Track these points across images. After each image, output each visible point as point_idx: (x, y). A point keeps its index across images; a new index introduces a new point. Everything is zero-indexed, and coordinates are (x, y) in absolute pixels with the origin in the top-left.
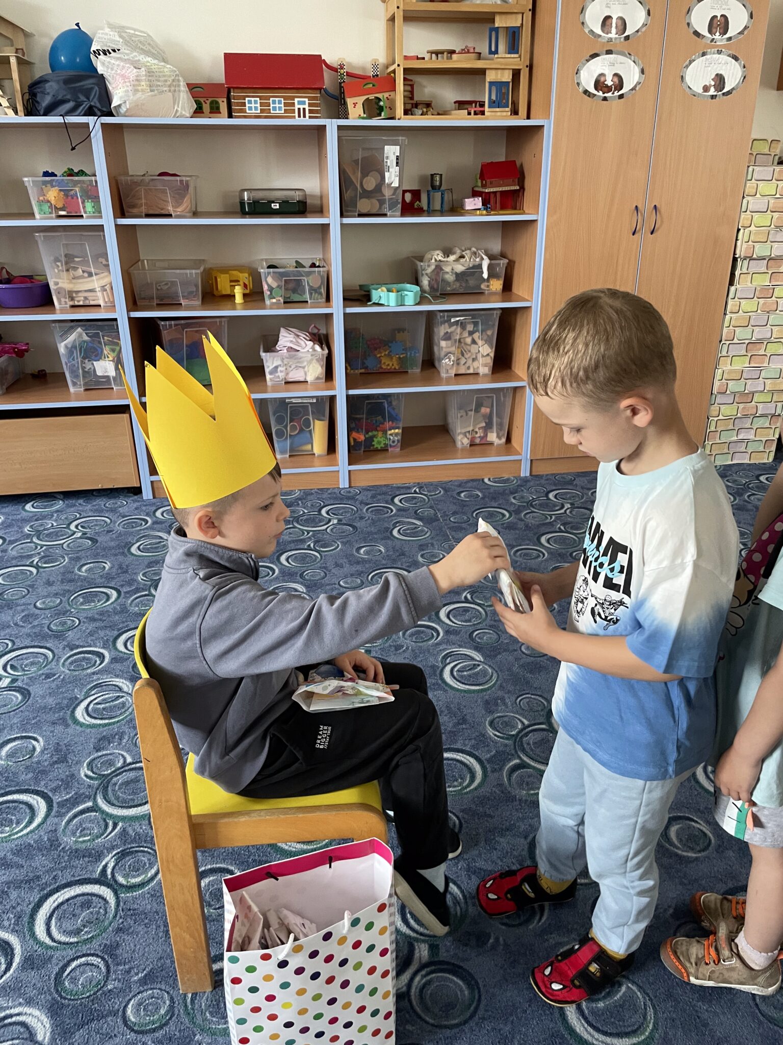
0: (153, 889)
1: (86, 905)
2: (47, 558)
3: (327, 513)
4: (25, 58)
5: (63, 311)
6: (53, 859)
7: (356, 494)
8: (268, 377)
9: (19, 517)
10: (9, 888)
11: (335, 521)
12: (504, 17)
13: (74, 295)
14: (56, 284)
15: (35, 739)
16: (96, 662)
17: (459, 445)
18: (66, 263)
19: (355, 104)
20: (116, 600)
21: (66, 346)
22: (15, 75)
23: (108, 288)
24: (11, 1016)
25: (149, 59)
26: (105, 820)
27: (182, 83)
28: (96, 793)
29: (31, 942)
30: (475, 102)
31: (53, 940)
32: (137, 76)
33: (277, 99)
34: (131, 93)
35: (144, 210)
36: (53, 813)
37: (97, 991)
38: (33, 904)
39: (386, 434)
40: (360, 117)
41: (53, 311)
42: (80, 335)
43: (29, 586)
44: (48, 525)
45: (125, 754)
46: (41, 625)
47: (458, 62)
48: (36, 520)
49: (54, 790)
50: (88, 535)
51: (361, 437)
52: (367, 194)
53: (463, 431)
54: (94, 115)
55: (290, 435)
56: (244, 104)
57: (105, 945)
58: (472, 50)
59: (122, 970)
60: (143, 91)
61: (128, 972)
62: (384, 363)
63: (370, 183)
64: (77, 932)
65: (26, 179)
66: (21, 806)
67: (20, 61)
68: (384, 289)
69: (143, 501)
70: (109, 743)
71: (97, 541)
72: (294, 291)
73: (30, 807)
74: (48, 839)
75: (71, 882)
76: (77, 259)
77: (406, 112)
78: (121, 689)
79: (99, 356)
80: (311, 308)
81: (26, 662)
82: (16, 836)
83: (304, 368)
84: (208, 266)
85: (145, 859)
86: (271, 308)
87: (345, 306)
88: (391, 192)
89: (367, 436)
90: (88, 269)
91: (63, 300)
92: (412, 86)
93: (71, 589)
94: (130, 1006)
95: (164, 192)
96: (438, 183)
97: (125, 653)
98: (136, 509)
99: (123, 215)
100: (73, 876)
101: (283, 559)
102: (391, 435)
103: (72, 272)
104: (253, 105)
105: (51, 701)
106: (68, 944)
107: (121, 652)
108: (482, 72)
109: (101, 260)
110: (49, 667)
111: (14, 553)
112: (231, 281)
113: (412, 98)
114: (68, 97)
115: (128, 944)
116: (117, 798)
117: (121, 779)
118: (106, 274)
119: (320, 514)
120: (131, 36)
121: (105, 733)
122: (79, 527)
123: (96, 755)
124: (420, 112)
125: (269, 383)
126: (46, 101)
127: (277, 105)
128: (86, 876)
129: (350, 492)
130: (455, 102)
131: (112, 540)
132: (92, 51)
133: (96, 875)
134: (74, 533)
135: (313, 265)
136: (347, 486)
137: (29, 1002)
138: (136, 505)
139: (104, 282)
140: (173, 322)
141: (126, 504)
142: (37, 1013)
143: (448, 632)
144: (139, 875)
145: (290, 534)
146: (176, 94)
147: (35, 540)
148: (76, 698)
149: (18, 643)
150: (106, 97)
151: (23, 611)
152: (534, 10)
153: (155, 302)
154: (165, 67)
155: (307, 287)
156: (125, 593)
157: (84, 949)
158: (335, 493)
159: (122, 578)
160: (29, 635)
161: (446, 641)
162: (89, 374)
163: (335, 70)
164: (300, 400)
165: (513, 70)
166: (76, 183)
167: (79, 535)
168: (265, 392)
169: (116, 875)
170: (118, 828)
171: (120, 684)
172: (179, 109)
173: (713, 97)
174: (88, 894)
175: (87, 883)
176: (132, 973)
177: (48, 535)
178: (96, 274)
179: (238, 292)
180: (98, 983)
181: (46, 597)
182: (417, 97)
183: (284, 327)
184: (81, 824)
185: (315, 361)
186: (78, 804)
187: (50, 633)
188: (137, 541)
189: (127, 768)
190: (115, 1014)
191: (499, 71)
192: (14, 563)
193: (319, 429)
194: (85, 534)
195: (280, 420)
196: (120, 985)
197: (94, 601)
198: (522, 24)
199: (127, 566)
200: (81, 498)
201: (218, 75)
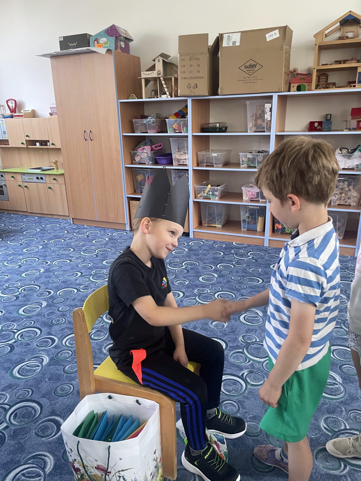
3: (251, 254)
7: (269, 250)
11: (251, 257)
13: (180, 161)
14: (175, 156)
18: (179, 148)
19: (293, 86)
29: (60, 343)
30: (353, 82)
31: (65, 344)
37: (64, 359)
40: (294, 91)
51: (280, 227)
58: (355, 59)
65: (166, 119)
72: (252, 162)
77: (316, 87)
86: (242, 168)
90: (184, 151)
91: (176, 162)
92: (327, 76)
103: (180, 152)
106: (67, 346)
108: (356, 68)
113: (327, 82)
119: (247, 253)
125: (244, 199)
129: (267, 248)
137: (48, 355)
142: (47, 358)
153: (205, 165)
155: (256, 161)
157: (70, 349)
163: (292, 73)
164: (252, 207)
168: (241, 202)
178: (187, 153)
193: (260, 220)
196: (71, 360)
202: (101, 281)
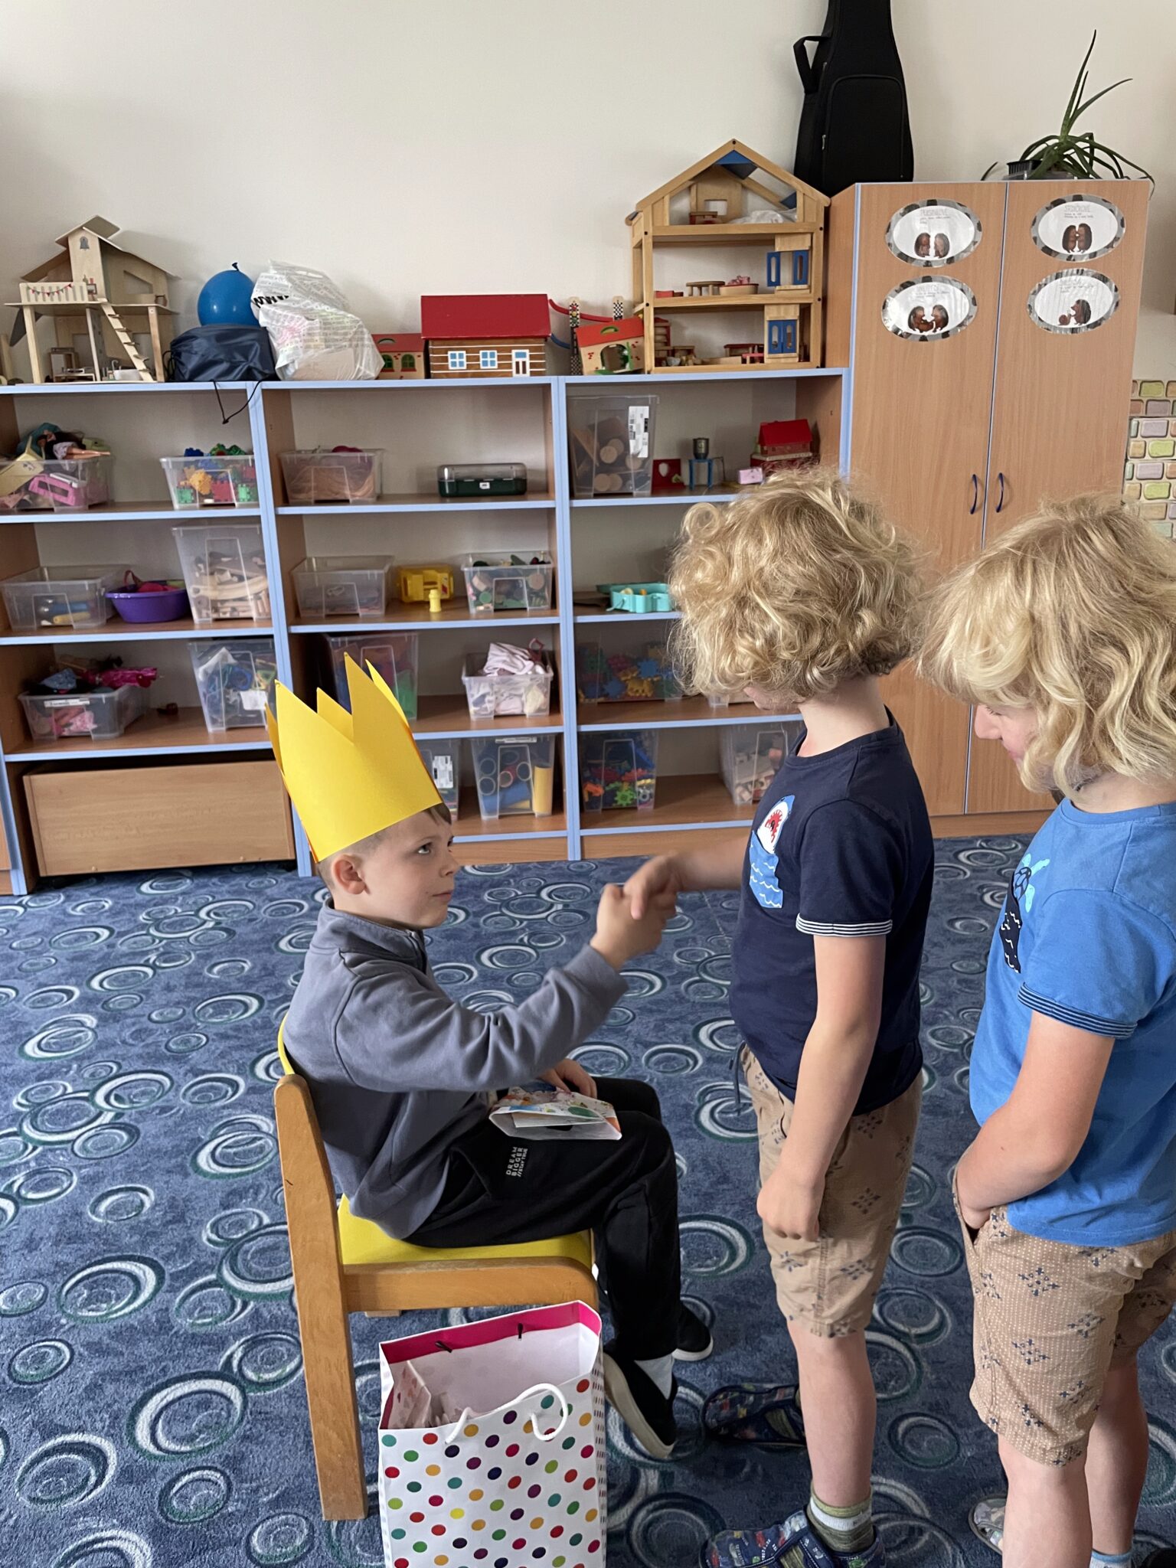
0: (292, 1387)
1: (204, 1405)
2: (167, 955)
3: (549, 895)
4: (167, 307)
5: (203, 626)
6: (163, 1346)
7: (591, 870)
8: (472, 709)
9: (132, 901)
10: (103, 1380)
11: (560, 907)
12: (787, 238)
13: (219, 605)
14: (197, 591)
15: (145, 1192)
16: (227, 1092)
17: (737, 801)
18: (211, 565)
19: (591, 355)
20: (257, 1011)
21: (205, 672)
22: (154, 330)
23: (263, 595)
24: (102, 1540)
25: (325, 307)
26: (231, 1298)
27: (367, 336)
28: (221, 1263)
29: (130, 1449)
30: (753, 346)
31: (159, 1447)
32: (309, 329)
33: (489, 352)
34: (301, 351)
35: (313, 495)
36: (165, 1287)
37: (215, 1514)
38: (134, 1403)
39: (634, 786)
40: (598, 372)
41: (191, 627)
42: (224, 658)
43: (143, 992)
44: (170, 910)
45: (261, 1213)
46: (156, 1043)
47: (728, 297)
48: (155, 905)
49: (167, 1258)
50: (223, 925)
51: (599, 790)
52: (605, 468)
53: (744, 781)
54: (254, 379)
55: (501, 788)
56: (446, 359)
57: (227, 1456)
58: (746, 282)
59: (247, 1489)
60: (316, 347)
61: (256, 1491)
62: (632, 689)
63: (610, 455)
64: (191, 1439)
65: (164, 460)
66: (123, 1277)
67: (160, 312)
68: (629, 590)
69: (299, 879)
70: (241, 1198)
71: (234, 933)
72: (509, 595)
73: (135, 1279)
74: (157, 1321)
75: (185, 1375)
76: (224, 560)
77: (659, 362)
78: (258, 1129)
79: (248, 684)
80: (532, 616)
81: (135, 1091)
82: (114, 1316)
83: (520, 696)
84: (395, 564)
85: (283, 1349)
86: (477, 619)
87: (575, 614)
88: (639, 464)
89: (607, 789)
90: (237, 571)
91: (204, 612)
92: (667, 328)
93: (198, 995)
94: (256, 1534)
95: (339, 471)
96: (703, 451)
97: (266, 1082)
98: (289, 889)
99: (286, 502)
100: (189, 1367)
101: (485, 957)
102: (641, 787)
103: (217, 576)
104: (457, 360)
105: (166, 1143)
106: (177, 1453)
107: (261, 1080)
108: (760, 308)
109: (255, 559)
110: (165, 1098)
111: (124, 949)
112: (426, 583)
113: (667, 343)
114: (222, 357)
115: (257, 1456)
116: (249, 1270)
117: (253, 1246)
118: (261, 577)
119: (538, 895)
120: (302, 278)
121: (235, 1186)
122: (212, 915)
123: (223, 1213)
124: (678, 361)
125: (473, 717)
126: (192, 362)
127: (489, 359)
128: (204, 1369)
129: (582, 867)
130: (726, 347)
131: (255, 931)
132: (252, 298)
133: (219, 1367)
134: (205, 922)
135: (535, 561)
136: (578, 858)
137: (125, 1524)
138: (288, 885)
139: (257, 588)
140: (346, 639)
141: (275, 884)
142: (134, 1537)
143: (710, 1059)
144: (274, 1370)
145: (496, 923)
146: (359, 349)
147: (152, 931)
148: (200, 1139)
149: (126, 1067)
150: (269, 355)
151: (134, 1024)
152: (826, 229)
153: (324, 612)
154: (345, 316)
155: (525, 591)
156: (270, 1002)
157: (200, 1460)
158: (561, 868)
159: (266, 982)
160: (140, 1056)
161: (706, 1072)
162: (234, 708)
163: (565, 311)
164: (514, 741)
165: (801, 304)
166: (227, 464)
167: (211, 924)
168: (467, 728)
169: (245, 1368)
170: (249, 1308)
171: (258, 1122)
172: (362, 368)
173: (1073, 330)
174: (206, 1392)
175: (206, 1378)
176: (261, 1492)
177: (169, 925)
178: (249, 578)
179: (434, 597)
180: (216, 1504)
181: (167, 1005)
182: (674, 342)
183: (495, 643)
184: (200, 1301)
185: (535, 687)
186: (196, 1276)
187: (168, 1053)
188: (289, 933)
189: (263, 1231)
190: (237, 1543)
191: (782, 308)
192: (124, 961)
193: (540, 780)
194: (218, 923)
195: (487, 768)
196: (244, 1508)
197: (227, 1013)
198: (811, 247)
199: (274, 966)
200: (215, 876)
201: (414, 322)
202: (88, 1131)
